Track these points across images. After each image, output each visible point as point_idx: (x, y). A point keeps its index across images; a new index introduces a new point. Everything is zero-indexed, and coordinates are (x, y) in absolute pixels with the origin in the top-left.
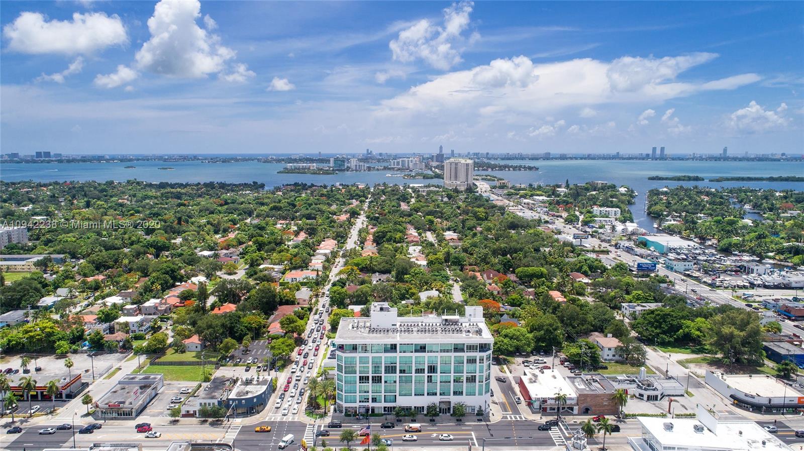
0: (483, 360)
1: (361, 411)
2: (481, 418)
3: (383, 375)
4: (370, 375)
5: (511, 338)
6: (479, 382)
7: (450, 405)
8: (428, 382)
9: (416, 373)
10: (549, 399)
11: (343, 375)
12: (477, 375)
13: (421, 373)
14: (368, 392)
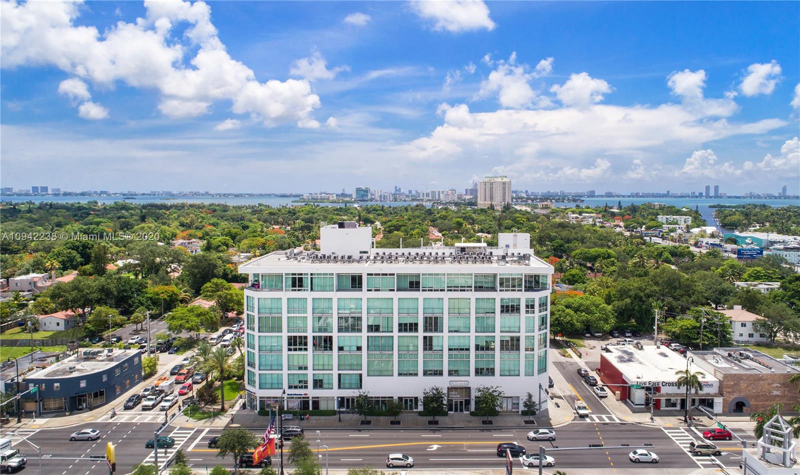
0: (533, 306)
1: (291, 405)
2: (532, 418)
3: (335, 334)
4: (310, 335)
5: (576, 310)
6: (527, 350)
7: (470, 396)
8: (425, 349)
9: (400, 331)
10: (665, 384)
11: (256, 333)
12: (522, 335)
13: (411, 330)
14: (306, 368)
